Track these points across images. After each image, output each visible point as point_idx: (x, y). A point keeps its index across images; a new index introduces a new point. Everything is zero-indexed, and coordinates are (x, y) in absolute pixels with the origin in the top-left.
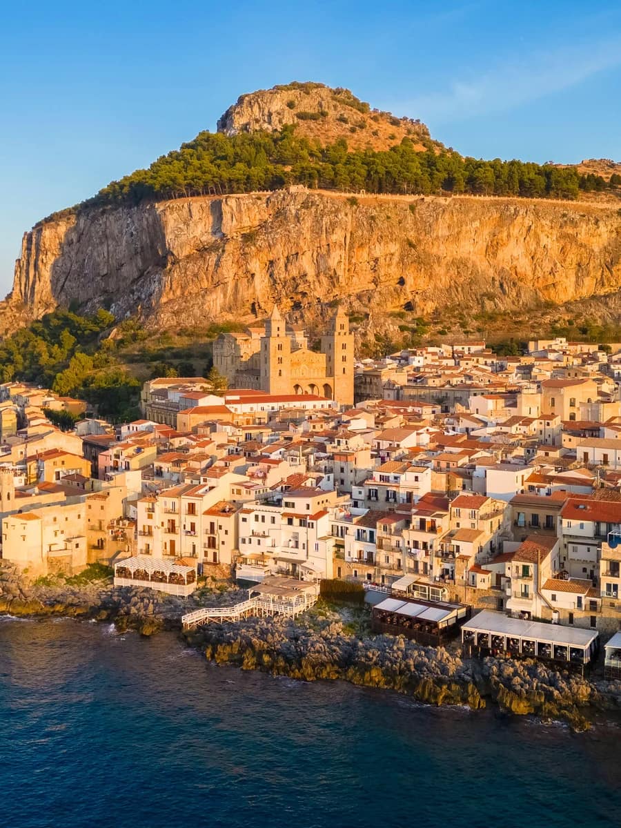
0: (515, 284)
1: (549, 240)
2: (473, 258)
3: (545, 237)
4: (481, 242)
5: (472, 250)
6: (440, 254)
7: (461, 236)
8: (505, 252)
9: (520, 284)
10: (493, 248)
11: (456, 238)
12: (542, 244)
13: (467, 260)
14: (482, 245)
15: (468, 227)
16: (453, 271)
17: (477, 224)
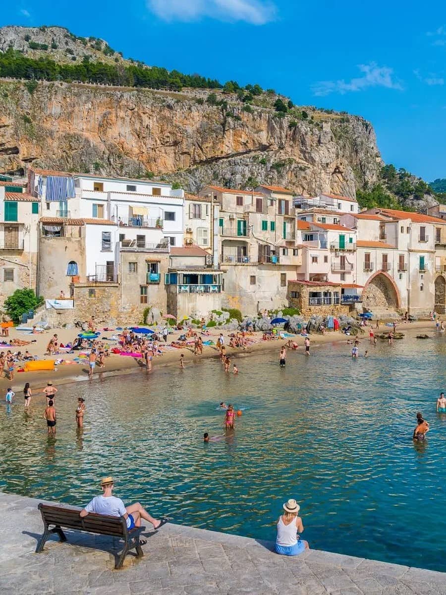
0: (119, 157)
1: (151, 121)
2: (86, 134)
3: (147, 119)
4: (92, 121)
5: (84, 127)
6: (53, 128)
7: (74, 115)
8: (114, 129)
9: (125, 157)
10: (104, 126)
11: (70, 116)
12: (145, 124)
13: (80, 136)
14: (94, 123)
15: (81, 108)
16: (65, 145)
17: (89, 105)
